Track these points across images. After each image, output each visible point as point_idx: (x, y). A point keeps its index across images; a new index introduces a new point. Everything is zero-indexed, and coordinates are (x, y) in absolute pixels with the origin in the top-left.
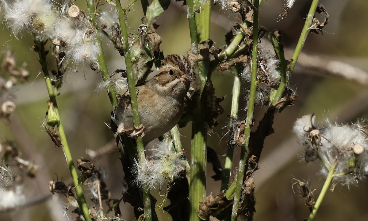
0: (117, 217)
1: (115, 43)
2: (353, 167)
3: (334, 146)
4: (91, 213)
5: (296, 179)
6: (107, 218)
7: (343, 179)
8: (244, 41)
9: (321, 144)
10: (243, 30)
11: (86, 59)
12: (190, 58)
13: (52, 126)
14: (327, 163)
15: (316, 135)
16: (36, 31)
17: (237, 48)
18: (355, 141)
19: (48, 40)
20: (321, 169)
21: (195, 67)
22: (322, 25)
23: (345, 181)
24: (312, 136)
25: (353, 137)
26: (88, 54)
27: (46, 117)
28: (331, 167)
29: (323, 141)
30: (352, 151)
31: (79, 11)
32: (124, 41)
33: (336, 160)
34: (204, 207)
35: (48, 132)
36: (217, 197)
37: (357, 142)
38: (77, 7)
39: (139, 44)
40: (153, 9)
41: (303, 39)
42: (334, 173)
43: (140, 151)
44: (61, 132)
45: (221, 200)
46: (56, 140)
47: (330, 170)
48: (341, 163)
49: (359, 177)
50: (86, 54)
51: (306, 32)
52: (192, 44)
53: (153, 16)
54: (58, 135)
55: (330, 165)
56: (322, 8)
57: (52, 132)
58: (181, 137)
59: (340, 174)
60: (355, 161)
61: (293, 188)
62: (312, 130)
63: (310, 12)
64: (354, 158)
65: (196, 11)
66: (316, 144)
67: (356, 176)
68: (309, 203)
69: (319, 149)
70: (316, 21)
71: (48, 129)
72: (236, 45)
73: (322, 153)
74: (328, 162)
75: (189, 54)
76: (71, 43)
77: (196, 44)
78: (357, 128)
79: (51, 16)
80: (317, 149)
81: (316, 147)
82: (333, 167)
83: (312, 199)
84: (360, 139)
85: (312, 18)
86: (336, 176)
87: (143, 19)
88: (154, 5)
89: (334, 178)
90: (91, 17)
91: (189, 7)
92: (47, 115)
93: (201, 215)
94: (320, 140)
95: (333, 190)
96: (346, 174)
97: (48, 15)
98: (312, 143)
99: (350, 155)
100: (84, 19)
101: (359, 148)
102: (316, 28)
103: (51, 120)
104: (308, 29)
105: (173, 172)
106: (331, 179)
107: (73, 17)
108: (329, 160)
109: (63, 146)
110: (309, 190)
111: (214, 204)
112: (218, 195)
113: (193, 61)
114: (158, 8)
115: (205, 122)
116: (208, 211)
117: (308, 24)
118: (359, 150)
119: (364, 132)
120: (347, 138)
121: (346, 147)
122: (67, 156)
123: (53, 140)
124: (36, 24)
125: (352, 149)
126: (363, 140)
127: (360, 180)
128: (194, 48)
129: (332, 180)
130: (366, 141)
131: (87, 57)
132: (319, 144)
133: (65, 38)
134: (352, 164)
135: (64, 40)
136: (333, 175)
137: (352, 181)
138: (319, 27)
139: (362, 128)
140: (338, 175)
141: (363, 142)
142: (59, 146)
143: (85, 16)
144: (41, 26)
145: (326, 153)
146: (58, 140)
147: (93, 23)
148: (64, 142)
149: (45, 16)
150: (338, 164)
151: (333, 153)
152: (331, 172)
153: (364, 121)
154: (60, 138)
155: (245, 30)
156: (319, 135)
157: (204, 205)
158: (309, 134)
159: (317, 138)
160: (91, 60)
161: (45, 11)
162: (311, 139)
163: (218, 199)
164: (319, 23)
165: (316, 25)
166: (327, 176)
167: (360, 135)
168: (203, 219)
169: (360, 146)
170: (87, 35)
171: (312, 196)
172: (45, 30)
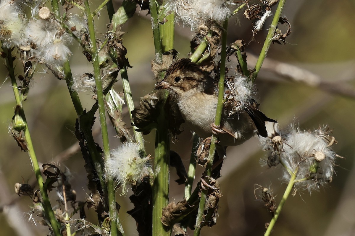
0: (83, 219)
1: (84, 46)
2: (314, 173)
3: (296, 152)
4: (58, 214)
5: (258, 185)
6: (72, 220)
7: (305, 184)
8: (208, 50)
9: (283, 150)
10: (207, 39)
11: (57, 59)
12: (154, 68)
13: (18, 131)
14: (289, 169)
15: (278, 141)
16: (3, 38)
17: (201, 57)
18: (316, 148)
19: (15, 47)
20: (284, 175)
21: (158, 77)
22: (284, 36)
23: (306, 186)
24: (274, 142)
25: (315, 144)
26: (58, 54)
27: (12, 122)
28: (293, 173)
29: (285, 147)
30: (313, 158)
31: (49, 13)
32: (92, 45)
33: (298, 166)
34: (167, 213)
35: (14, 137)
36: (180, 204)
37: (318, 148)
38: (48, 9)
39: (105, 50)
40: (119, 16)
41: (266, 49)
42: (295, 179)
43: (106, 154)
44: (27, 137)
45: (183, 207)
46: (22, 145)
47: (292, 175)
48: (302, 169)
49: (320, 183)
50: (57, 54)
51: (269, 43)
52: (156, 54)
53: (119, 23)
54: (24, 140)
55: (292, 170)
56: (285, 19)
57: (18, 137)
58: (145, 143)
59: (302, 180)
60: (316, 167)
61: (255, 193)
62: (274, 136)
63: (273, 23)
64: (315, 164)
65: (160, 23)
66: (278, 150)
67: (317, 182)
68: (271, 208)
69: (281, 155)
70: (278, 32)
71: (14, 134)
72: (200, 54)
73: (284, 158)
74: (290, 167)
75: (153, 64)
76: (41, 45)
77: (160, 54)
78: (319, 134)
79: (18, 24)
80: (279, 154)
81: (278, 153)
82: (295, 172)
83: (273, 204)
84: (321, 145)
85: (275, 29)
86: (298, 182)
87: (109, 26)
88: (120, 13)
89: (296, 183)
90: (60, 20)
91: (153, 19)
92: (14, 120)
93: (164, 221)
94: (283, 146)
95: (295, 195)
96: (308, 179)
97: (15, 22)
98: (275, 149)
99: (311, 161)
100: (54, 21)
101: (321, 155)
102: (278, 38)
103: (17, 125)
104: (270, 40)
105: (137, 176)
106: (292, 185)
107: (44, 18)
108: (291, 166)
109: (29, 151)
110: (271, 196)
111: (176, 210)
112: (181, 202)
113: (156, 71)
114: (123, 16)
115: (168, 130)
116: (171, 217)
117: (270, 35)
118: (320, 157)
119: (325, 138)
120: (309, 144)
121: (307, 154)
122: (33, 161)
123: (19, 145)
124: (3, 31)
125: (314, 155)
126: (325, 146)
127: (322, 186)
128: (158, 58)
129: (294, 185)
130: (327, 147)
131: (57, 57)
132: (281, 150)
133: (35, 39)
134: (314, 170)
135: (34, 41)
136: (295, 181)
137: (313, 186)
138: (281, 37)
139: (323, 134)
140: (299, 181)
141: (325, 149)
142: (25, 151)
143: (55, 19)
144: (9, 33)
145: (288, 158)
146: (24, 145)
147: (62, 25)
148: (30, 147)
149: (12, 23)
150: (299, 169)
151: (294, 159)
152: (293, 177)
153: (325, 127)
154: (26, 143)
155: (208, 39)
156: (281, 141)
157: (167, 211)
158: (271, 140)
159: (279, 144)
160: (61, 60)
161: (13, 18)
162: (273, 146)
163: (181, 205)
164: (281, 34)
165: (278, 36)
166: (289, 181)
167: (321, 141)
168: (166, 225)
169: (321, 153)
170: (57, 36)
171: (274, 201)
172: (12, 37)
